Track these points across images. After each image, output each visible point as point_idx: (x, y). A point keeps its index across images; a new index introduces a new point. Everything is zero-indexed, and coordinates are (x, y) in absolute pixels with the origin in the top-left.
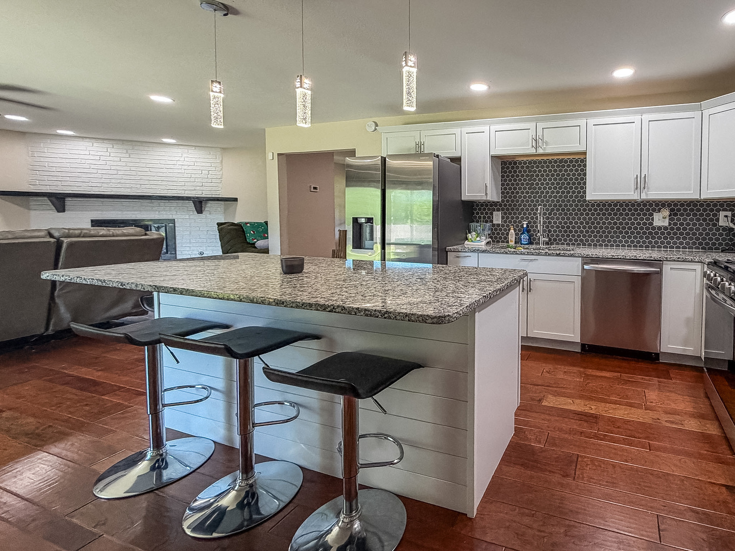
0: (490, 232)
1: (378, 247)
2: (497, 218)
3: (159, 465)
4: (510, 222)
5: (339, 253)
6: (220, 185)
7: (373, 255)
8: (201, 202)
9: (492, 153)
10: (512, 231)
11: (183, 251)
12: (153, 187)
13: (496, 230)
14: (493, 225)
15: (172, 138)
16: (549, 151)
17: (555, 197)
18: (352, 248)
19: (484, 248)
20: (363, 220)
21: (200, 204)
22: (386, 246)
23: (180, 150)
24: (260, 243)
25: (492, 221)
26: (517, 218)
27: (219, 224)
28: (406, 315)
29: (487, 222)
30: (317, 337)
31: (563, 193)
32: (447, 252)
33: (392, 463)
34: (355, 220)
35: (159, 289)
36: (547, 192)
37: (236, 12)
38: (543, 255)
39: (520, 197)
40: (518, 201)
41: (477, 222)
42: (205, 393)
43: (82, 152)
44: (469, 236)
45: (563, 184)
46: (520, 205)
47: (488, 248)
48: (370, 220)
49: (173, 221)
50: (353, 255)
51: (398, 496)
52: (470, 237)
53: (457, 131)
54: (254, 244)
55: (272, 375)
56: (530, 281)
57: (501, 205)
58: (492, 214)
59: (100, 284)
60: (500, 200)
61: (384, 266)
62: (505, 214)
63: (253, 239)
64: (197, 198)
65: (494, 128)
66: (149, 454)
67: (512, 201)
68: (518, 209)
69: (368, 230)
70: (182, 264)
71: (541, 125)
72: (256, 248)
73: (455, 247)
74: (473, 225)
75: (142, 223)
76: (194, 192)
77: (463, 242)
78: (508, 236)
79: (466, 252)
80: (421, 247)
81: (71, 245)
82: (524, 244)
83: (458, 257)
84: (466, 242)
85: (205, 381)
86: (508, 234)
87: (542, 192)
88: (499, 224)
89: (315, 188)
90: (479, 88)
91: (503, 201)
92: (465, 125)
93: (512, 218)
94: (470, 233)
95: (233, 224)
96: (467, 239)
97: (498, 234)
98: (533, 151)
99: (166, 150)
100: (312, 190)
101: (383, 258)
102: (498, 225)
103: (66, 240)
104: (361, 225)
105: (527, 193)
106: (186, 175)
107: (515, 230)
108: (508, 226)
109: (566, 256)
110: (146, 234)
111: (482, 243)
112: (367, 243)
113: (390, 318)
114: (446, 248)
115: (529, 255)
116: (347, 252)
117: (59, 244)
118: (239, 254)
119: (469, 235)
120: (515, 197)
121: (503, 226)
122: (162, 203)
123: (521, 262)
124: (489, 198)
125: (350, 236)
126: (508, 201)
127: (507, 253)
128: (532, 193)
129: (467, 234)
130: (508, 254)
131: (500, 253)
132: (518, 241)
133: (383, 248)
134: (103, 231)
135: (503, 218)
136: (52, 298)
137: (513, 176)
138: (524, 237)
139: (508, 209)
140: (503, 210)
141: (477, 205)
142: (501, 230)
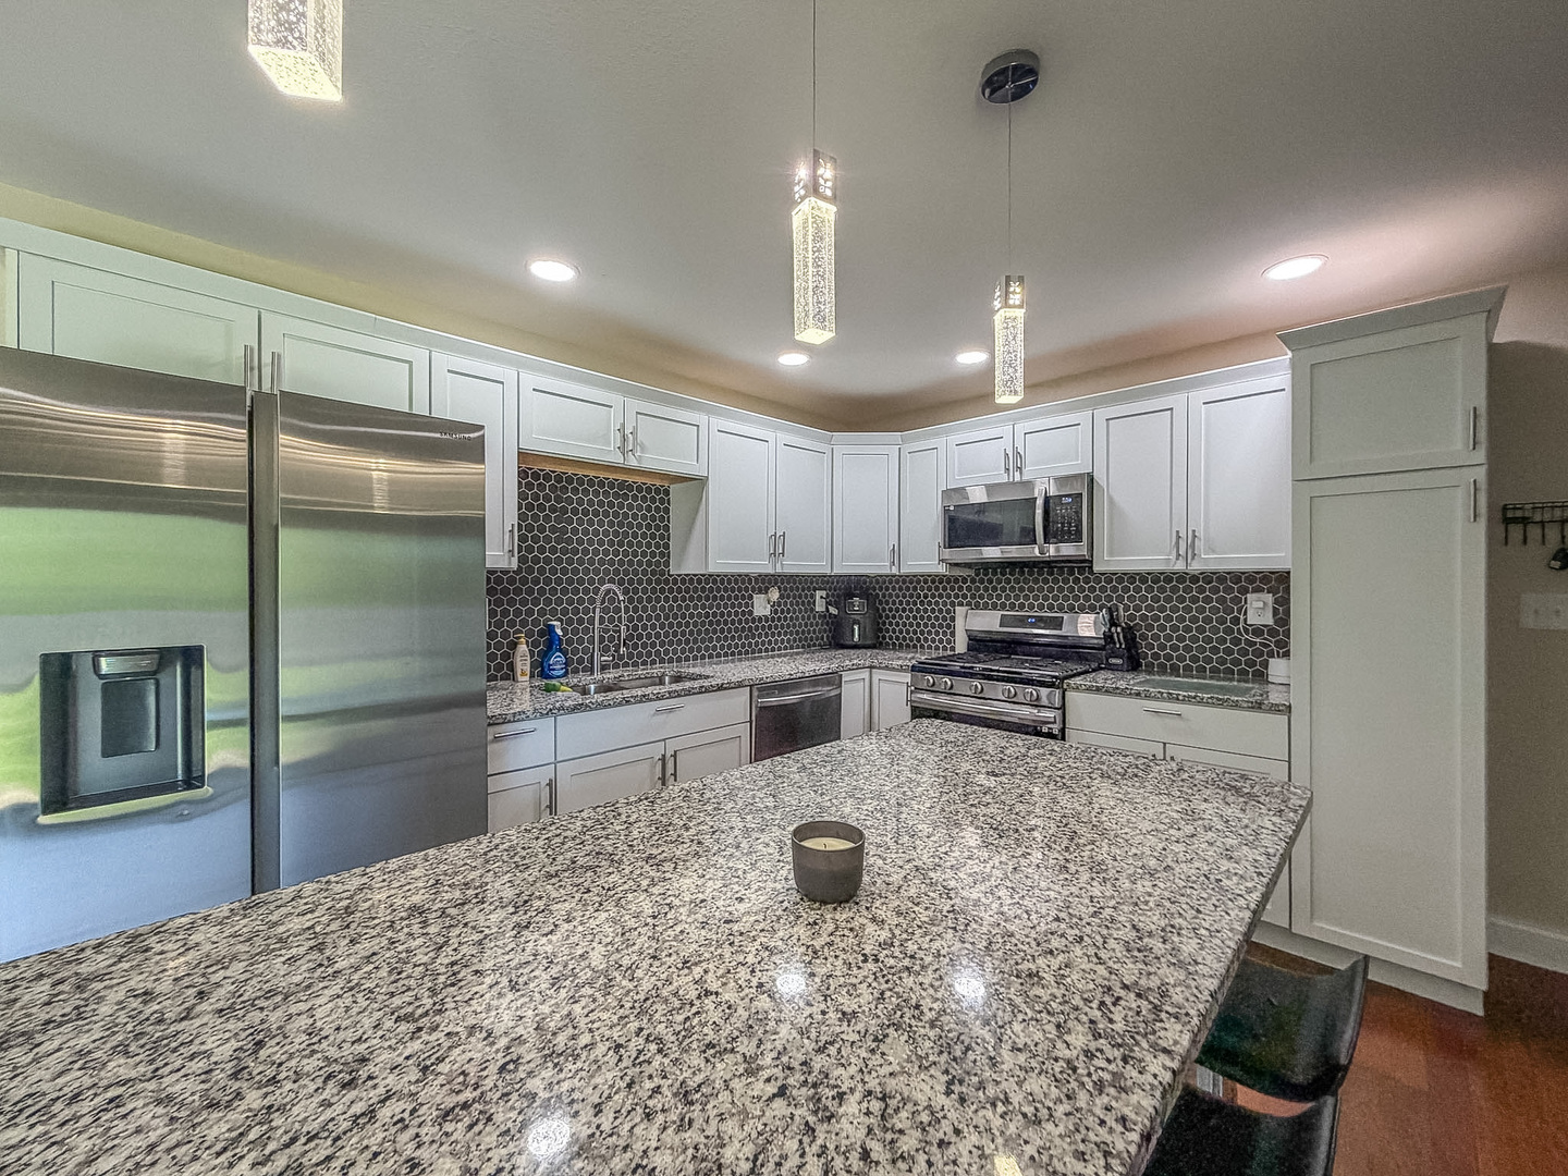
9: (524, 446)
10: (524, 647)
16: (648, 465)
17: (612, 563)
31: (626, 554)
36: (596, 552)
45: (626, 534)
53: (416, 355)
65: (527, 379)
71: (633, 404)
87: (586, 552)
92: (443, 345)
98: (617, 459)
115: (672, 697)
123: (655, 718)
124: (513, 563)
128: (564, 551)
138: (559, 660)
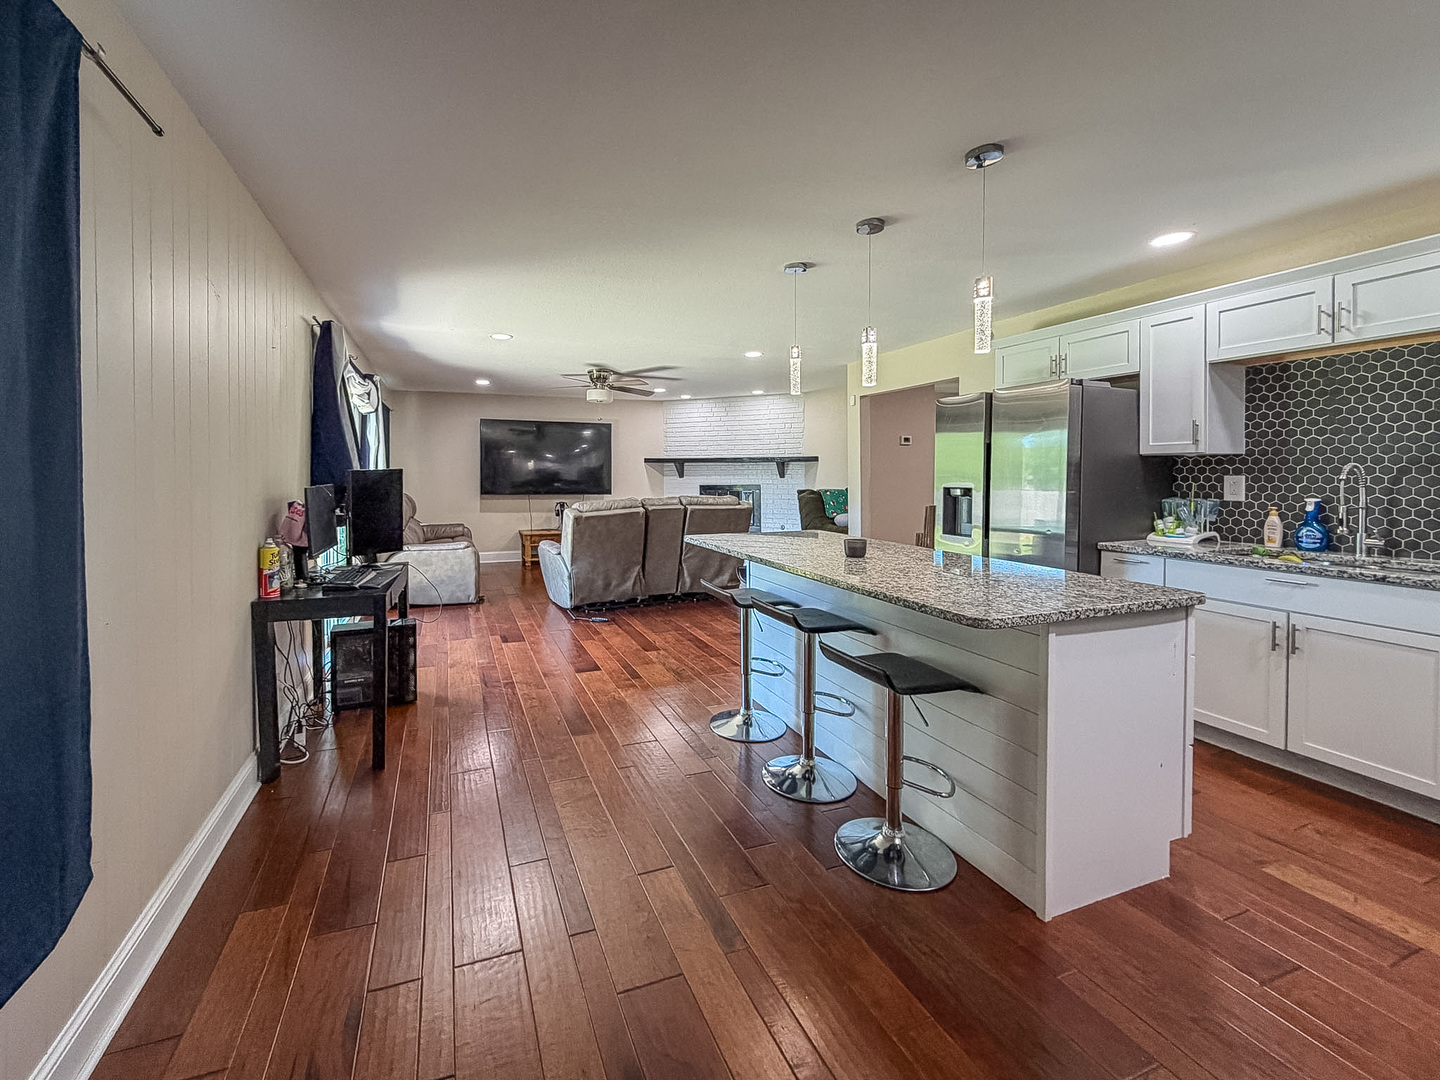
0: (1213, 518)
1: (978, 534)
2: (1235, 488)
3: (747, 723)
4: (1270, 498)
5: (925, 541)
6: (802, 441)
7: (969, 545)
8: (783, 464)
9: (1212, 358)
10: (1274, 518)
11: (767, 524)
12: (745, 447)
13: (1231, 514)
14: (1225, 504)
15: (760, 389)
16: (1372, 334)
18: (941, 533)
19: (1192, 550)
20: (958, 492)
21: (782, 465)
22: (991, 532)
23: (766, 402)
24: (839, 519)
25: (1220, 496)
26: (1291, 489)
27: (800, 492)
28: (942, 611)
29: (1207, 496)
30: (873, 632)
32: (1100, 551)
33: (940, 795)
34: (947, 491)
35: (751, 558)
37: (812, 265)
38: (1334, 577)
39: (1300, 442)
40: (1292, 452)
41: (1184, 496)
42: (779, 670)
43: (696, 415)
44: (1159, 524)
46: (1299, 461)
47: (1201, 550)
48: (967, 492)
49: (758, 487)
50: (943, 542)
51: (953, 852)
52: (1161, 526)
53: (1132, 325)
54: (833, 519)
55: (828, 651)
56: (1294, 630)
57: (1244, 461)
58: (1220, 480)
59: (716, 549)
60: (1242, 451)
61: (986, 566)
62: (1256, 480)
63: (833, 513)
64: (781, 458)
65: (1214, 306)
66: (742, 711)
67: (1277, 452)
68: (1291, 471)
69: (965, 507)
70: (766, 538)
71: (1345, 280)
72: (834, 524)
73: (1116, 544)
74: (1169, 503)
75: (735, 489)
76: (777, 451)
77: (1144, 535)
78: (1263, 528)
79: (1138, 553)
80: (1047, 538)
81: (693, 512)
82: (1308, 550)
83: (1121, 562)
84: (1151, 536)
85: (780, 658)
86: (1262, 524)
87: (1370, 430)
88: (1240, 503)
89: (907, 440)
90: (1170, 240)
91: (1250, 453)
92: (1149, 311)
93: (1276, 489)
94: (1161, 517)
95: (813, 492)
96: (1153, 529)
97: (1237, 523)
98: (1326, 340)
99: (755, 403)
100: (903, 443)
101: (986, 554)
102: (1237, 504)
103: (689, 508)
104: (955, 499)
105: (1321, 432)
106: (771, 431)
107: (1282, 517)
108: (1263, 506)
109: (1407, 585)
110: (739, 504)
111: (1188, 539)
112: (964, 526)
113: (926, 612)
114: (1097, 545)
115: (1291, 572)
116: (936, 538)
117: (686, 510)
118: (819, 531)
119: (1159, 521)
120: (1284, 443)
121: (1250, 506)
122: (751, 465)
123: (1272, 586)
124: (1204, 448)
125: (940, 512)
126: (1264, 453)
127: (1231, 563)
129: (1153, 519)
130: (1236, 565)
131: (1216, 562)
132: (1290, 542)
133: (986, 535)
134: (710, 499)
135: (1249, 489)
136: (680, 563)
137: (1278, 397)
138: (1310, 534)
139: (1263, 471)
140: (1249, 471)
141: (1185, 462)
142: (1243, 514)
